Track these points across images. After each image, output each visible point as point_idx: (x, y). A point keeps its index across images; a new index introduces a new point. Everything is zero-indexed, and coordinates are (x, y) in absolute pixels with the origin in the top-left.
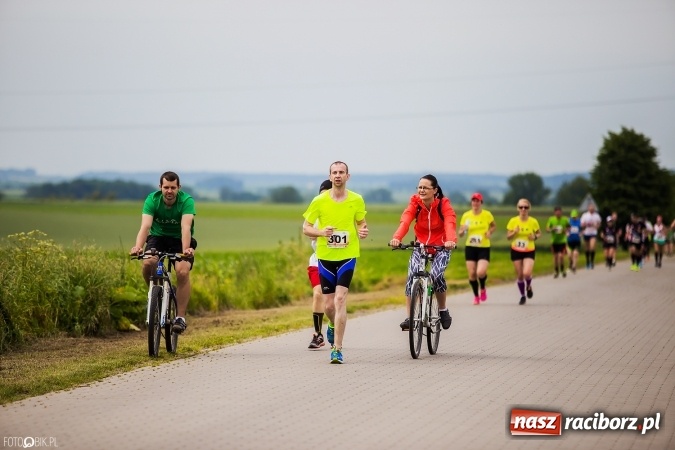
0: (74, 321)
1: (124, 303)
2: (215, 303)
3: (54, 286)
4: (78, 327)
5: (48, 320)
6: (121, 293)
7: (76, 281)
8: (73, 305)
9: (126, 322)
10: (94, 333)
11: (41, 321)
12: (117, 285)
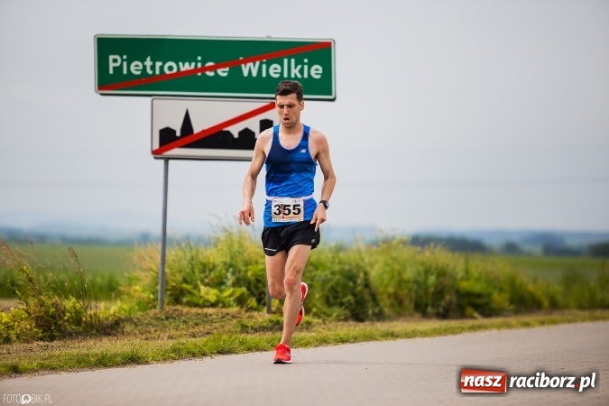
0: (427, 305)
1: (469, 295)
2: (546, 303)
3: (409, 274)
4: (430, 309)
5: (407, 302)
6: (465, 285)
7: (427, 272)
8: (426, 292)
9: (469, 310)
10: (444, 316)
11: (400, 303)
12: (462, 279)
